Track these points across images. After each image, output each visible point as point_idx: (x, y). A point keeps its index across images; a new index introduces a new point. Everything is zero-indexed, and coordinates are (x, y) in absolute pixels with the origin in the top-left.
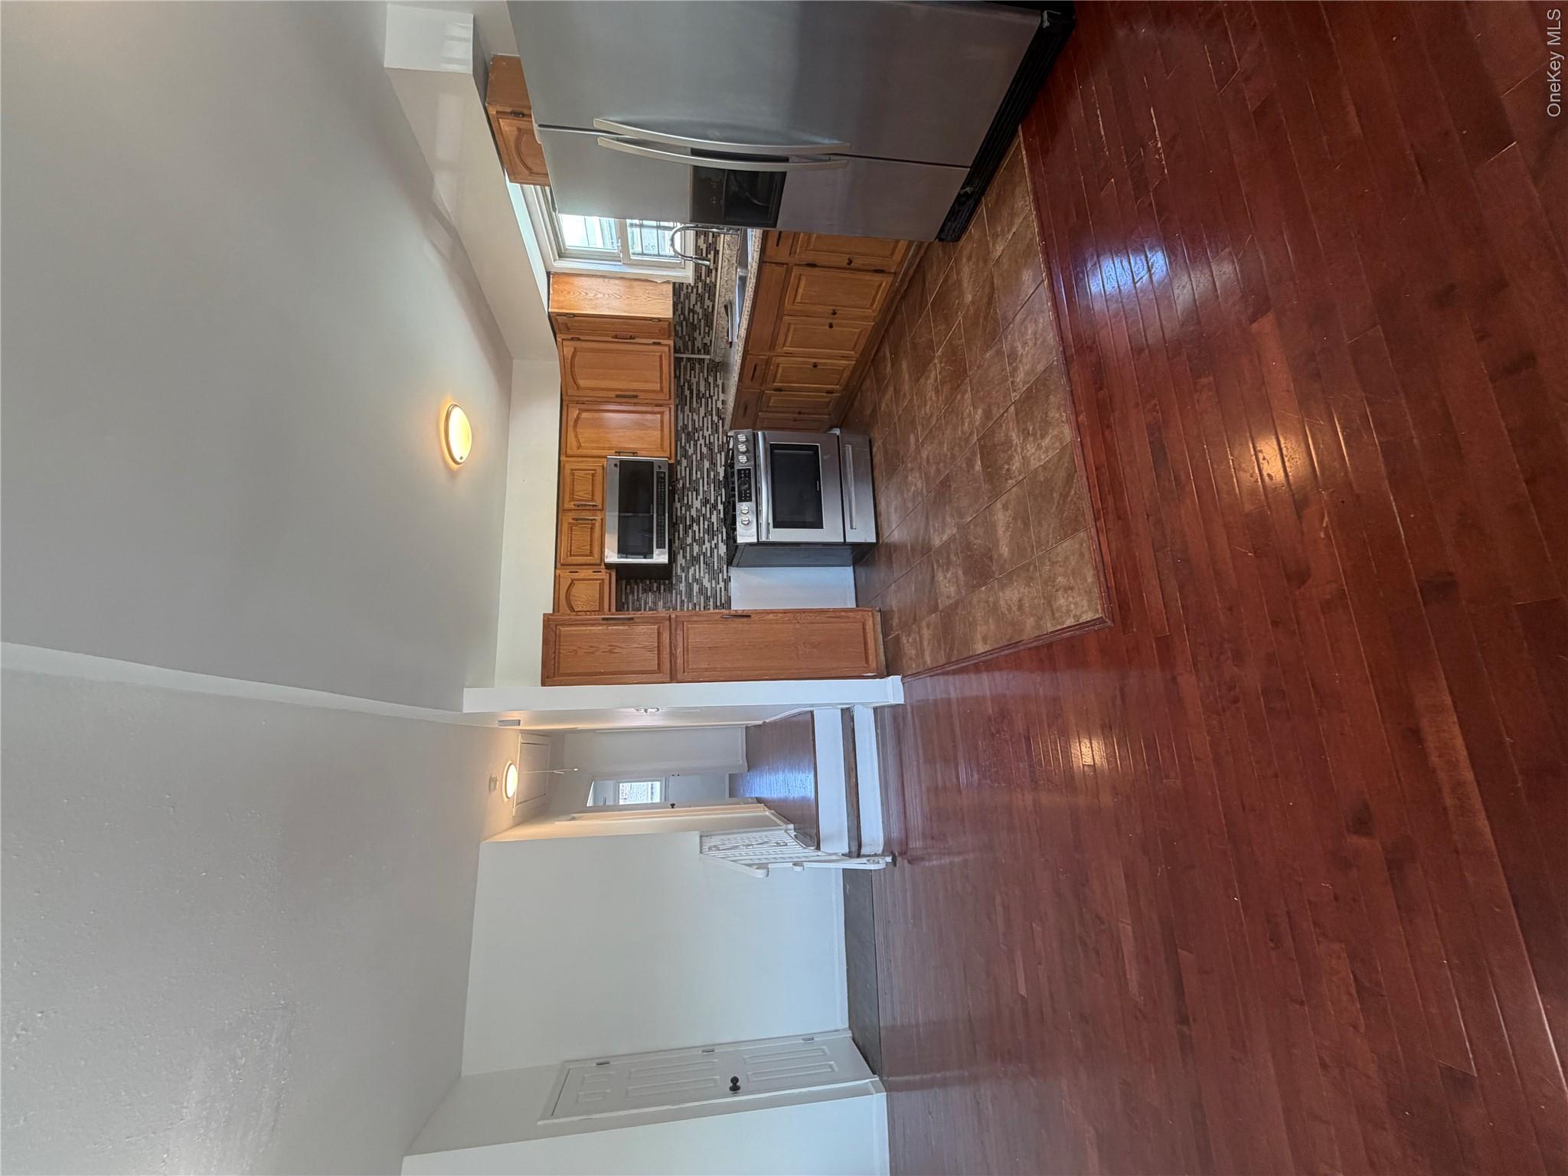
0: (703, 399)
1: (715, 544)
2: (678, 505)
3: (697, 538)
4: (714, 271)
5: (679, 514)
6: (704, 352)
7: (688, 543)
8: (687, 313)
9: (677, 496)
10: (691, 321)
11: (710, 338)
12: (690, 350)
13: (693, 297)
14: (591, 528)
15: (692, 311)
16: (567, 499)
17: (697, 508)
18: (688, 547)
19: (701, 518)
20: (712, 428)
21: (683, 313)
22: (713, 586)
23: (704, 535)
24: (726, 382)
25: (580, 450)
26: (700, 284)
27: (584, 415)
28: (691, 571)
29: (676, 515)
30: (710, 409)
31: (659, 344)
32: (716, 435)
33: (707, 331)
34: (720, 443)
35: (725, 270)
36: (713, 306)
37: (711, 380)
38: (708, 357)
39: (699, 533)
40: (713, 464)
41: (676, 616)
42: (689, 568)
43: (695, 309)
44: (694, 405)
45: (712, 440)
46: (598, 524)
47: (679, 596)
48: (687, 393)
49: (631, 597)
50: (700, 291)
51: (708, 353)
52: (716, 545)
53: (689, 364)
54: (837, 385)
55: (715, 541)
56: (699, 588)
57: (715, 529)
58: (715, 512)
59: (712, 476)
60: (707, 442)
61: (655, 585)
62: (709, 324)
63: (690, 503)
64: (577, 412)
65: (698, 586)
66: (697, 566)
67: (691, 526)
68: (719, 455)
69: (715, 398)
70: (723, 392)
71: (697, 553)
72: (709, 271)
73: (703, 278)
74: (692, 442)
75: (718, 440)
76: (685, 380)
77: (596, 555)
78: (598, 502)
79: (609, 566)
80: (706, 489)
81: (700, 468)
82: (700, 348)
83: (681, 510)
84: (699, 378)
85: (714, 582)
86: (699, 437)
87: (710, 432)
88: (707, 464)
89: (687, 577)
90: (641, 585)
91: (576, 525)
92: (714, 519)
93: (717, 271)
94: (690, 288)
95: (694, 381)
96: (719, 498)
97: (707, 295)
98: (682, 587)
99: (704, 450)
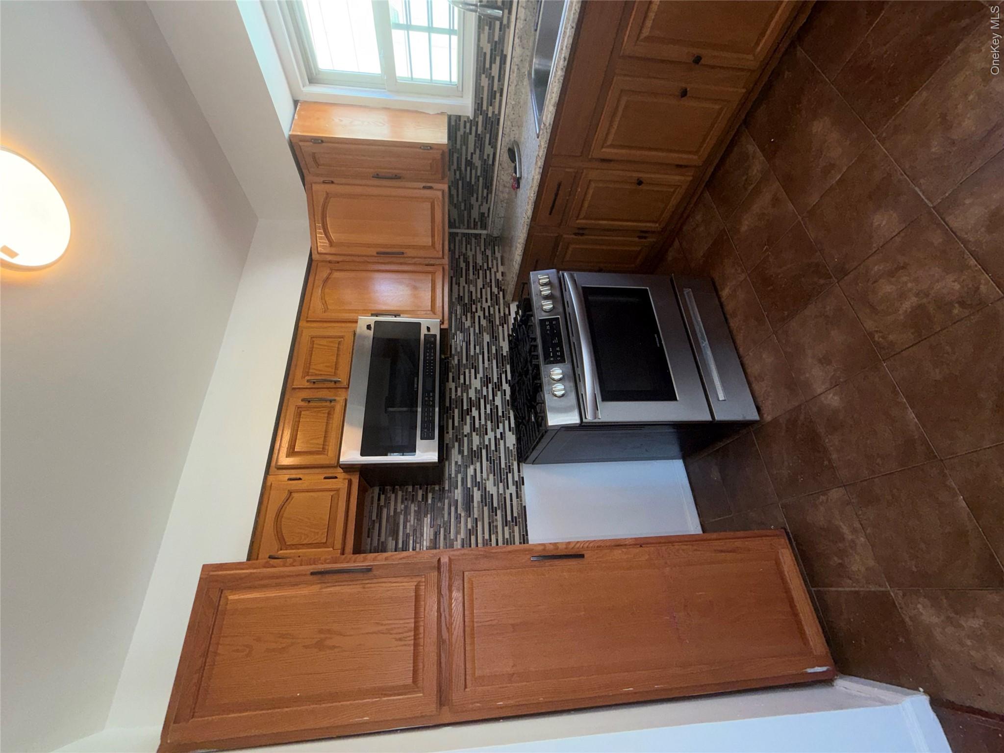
0: (481, 272)
1: (501, 433)
2: (452, 385)
3: (477, 425)
4: (498, 95)
5: (453, 397)
6: (481, 227)
7: (465, 433)
8: (463, 168)
9: (451, 375)
10: (468, 180)
11: (488, 206)
12: (466, 223)
13: (472, 139)
14: (329, 414)
15: (469, 163)
16: (299, 373)
17: (476, 388)
18: (466, 439)
19: (482, 401)
20: (491, 300)
21: (459, 168)
22: (501, 491)
23: (486, 422)
24: (505, 255)
25: (326, 314)
26: (481, 117)
27: (336, 275)
28: (471, 471)
29: (450, 397)
30: (488, 281)
31: (431, 188)
32: (497, 307)
33: (485, 195)
34: (502, 314)
35: (512, 88)
36: (494, 154)
37: (489, 253)
38: (484, 232)
39: (480, 419)
40: (494, 337)
41: (450, 559)
42: (466, 467)
43: (474, 161)
44: (471, 277)
45: (492, 312)
46: (339, 408)
47: (453, 509)
48: (463, 265)
49: (385, 511)
50: (479, 132)
51: (484, 226)
52: (502, 435)
53: (464, 238)
54: (656, 222)
55: (501, 430)
56: (482, 496)
57: (500, 414)
58: (499, 393)
59: (494, 351)
60: (487, 314)
61: (420, 493)
62: (488, 186)
63: (467, 383)
64: (329, 271)
65: (480, 492)
66: (478, 464)
67: (469, 411)
68: (500, 328)
69: (493, 271)
70: (502, 264)
71: (478, 446)
72: (492, 95)
73: (485, 108)
74: (469, 315)
75: (499, 312)
76: (461, 253)
77: (331, 452)
78: (342, 377)
79: (349, 468)
80: (486, 365)
81: (479, 342)
82: (477, 220)
83: (456, 391)
84: (476, 252)
85: (501, 485)
86: (476, 309)
87: (489, 304)
88: (487, 338)
89: (464, 481)
90: (400, 493)
91: (307, 409)
92: (498, 401)
93: (501, 95)
94: (468, 125)
95: (470, 254)
96: (503, 376)
97: (488, 136)
98: (458, 494)
99: (484, 322)
